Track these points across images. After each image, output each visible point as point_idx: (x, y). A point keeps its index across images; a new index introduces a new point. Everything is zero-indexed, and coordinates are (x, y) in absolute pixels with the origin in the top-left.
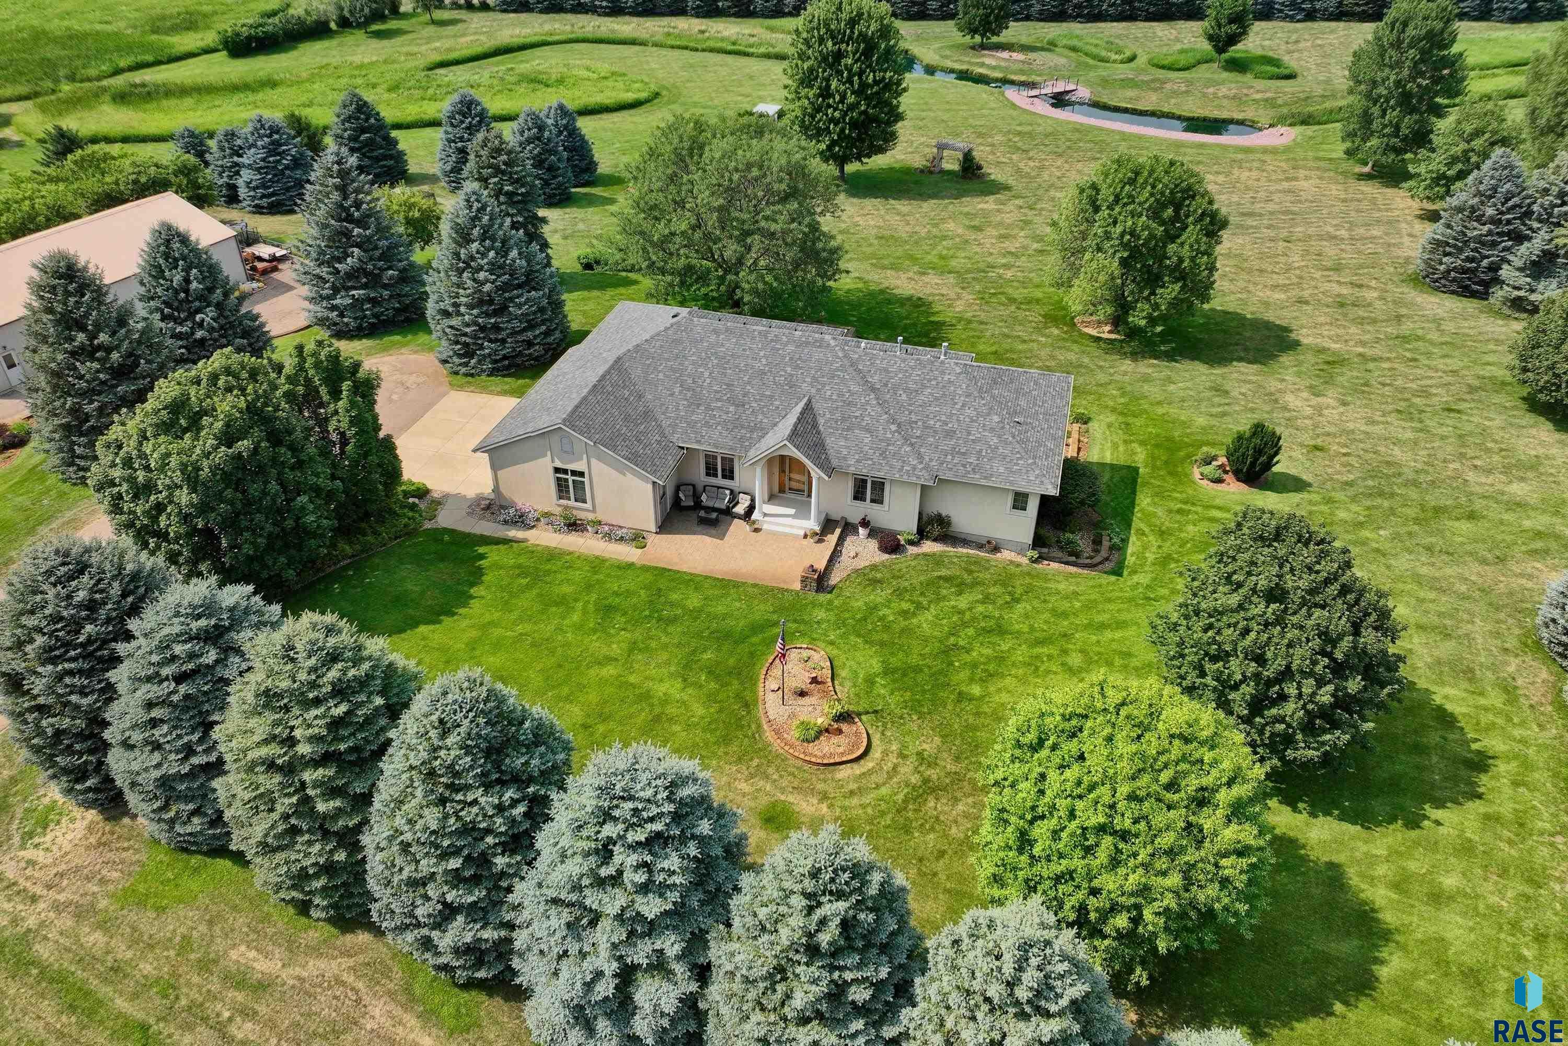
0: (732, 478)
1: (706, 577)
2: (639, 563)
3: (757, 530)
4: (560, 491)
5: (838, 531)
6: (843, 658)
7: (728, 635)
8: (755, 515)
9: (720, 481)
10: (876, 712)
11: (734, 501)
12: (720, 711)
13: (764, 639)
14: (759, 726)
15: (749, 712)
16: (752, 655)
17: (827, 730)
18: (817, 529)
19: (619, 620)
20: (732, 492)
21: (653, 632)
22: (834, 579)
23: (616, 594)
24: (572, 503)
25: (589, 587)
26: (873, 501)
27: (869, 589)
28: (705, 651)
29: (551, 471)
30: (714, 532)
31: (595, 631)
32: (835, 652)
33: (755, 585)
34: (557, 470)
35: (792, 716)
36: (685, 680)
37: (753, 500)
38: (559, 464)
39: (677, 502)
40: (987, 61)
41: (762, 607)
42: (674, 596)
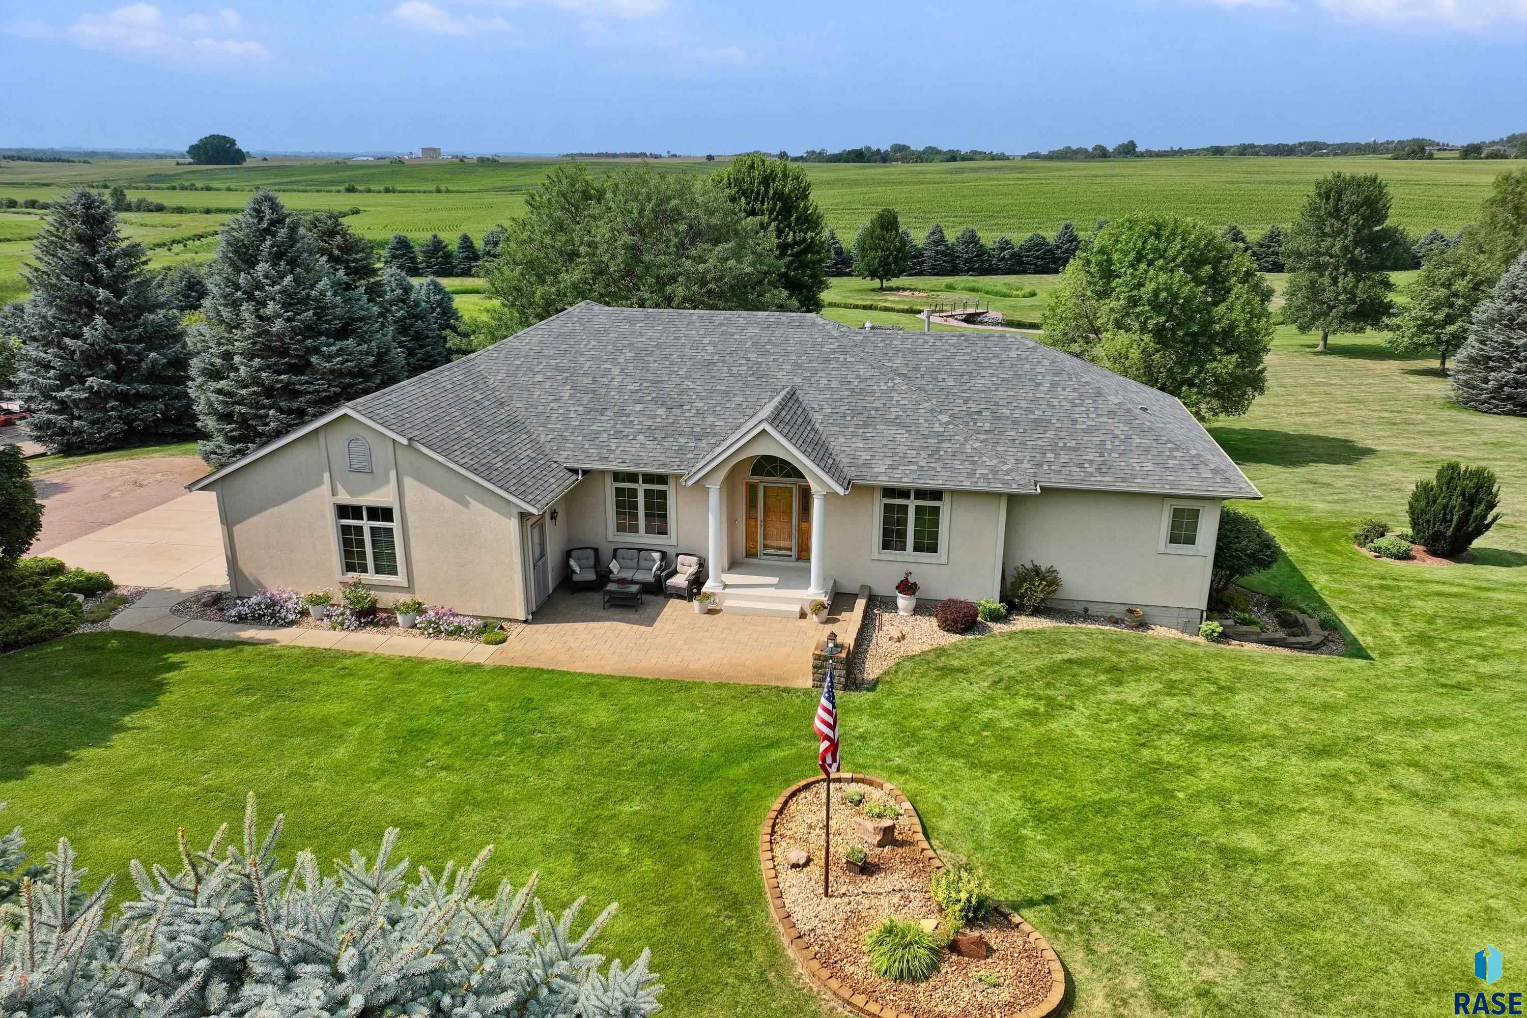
0: (663, 532)
1: (623, 679)
2: (491, 664)
3: (711, 612)
4: (348, 554)
5: (860, 604)
6: (934, 796)
7: (677, 767)
8: (709, 586)
9: (642, 538)
10: (1049, 900)
11: (669, 567)
12: (671, 921)
13: (755, 771)
14: (775, 951)
15: (744, 920)
16: (733, 800)
17: (954, 947)
18: (825, 599)
19: (439, 751)
20: (664, 555)
21: (512, 770)
22: (872, 669)
23: (439, 711)
24: (370, 577)
25: (380, 703)
26: (918, 548)
27: (947, 682)
28: (625, 798)
29: (330, 514)
30: (636, 616)
31: (379, 774)
32: (913, 786)
33: (720, 686)
34: (343, 511)
35: (855, 920)
36: (581, 857)
37: (702, 565)
38: (345, 498)
39: (566, 573)
40: (890, 298)
41: (741, 716)
42: (558, 709)
